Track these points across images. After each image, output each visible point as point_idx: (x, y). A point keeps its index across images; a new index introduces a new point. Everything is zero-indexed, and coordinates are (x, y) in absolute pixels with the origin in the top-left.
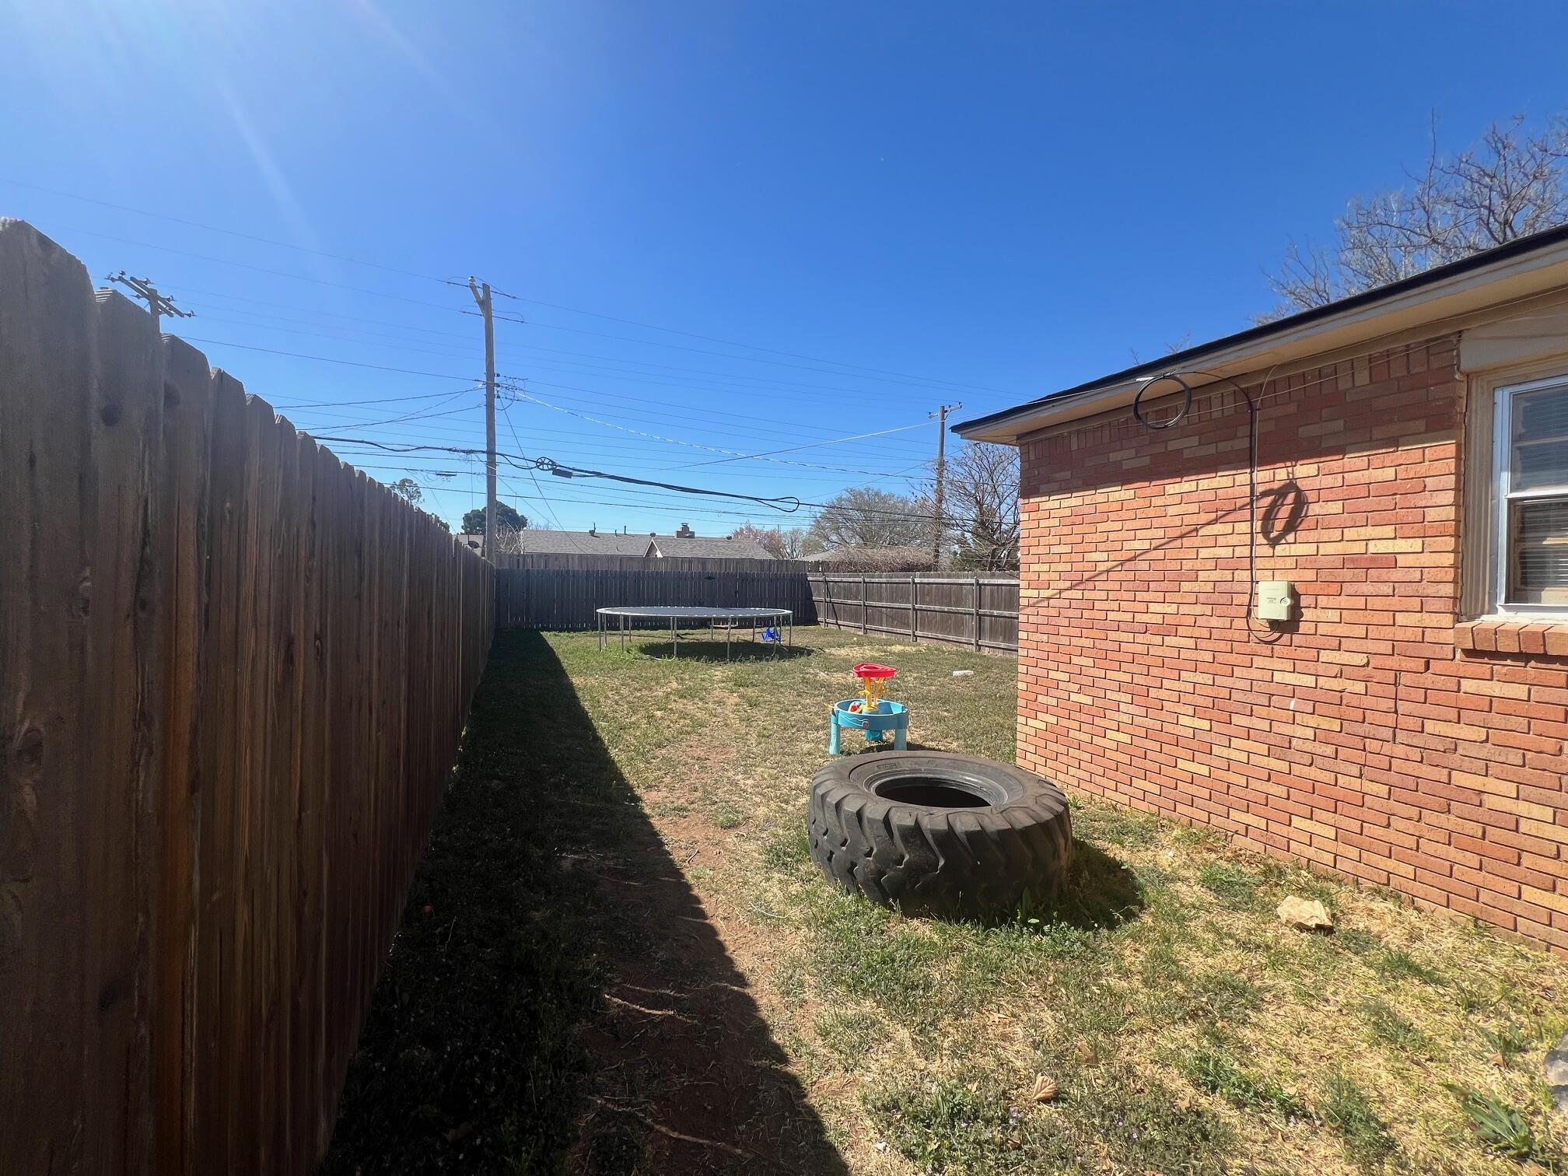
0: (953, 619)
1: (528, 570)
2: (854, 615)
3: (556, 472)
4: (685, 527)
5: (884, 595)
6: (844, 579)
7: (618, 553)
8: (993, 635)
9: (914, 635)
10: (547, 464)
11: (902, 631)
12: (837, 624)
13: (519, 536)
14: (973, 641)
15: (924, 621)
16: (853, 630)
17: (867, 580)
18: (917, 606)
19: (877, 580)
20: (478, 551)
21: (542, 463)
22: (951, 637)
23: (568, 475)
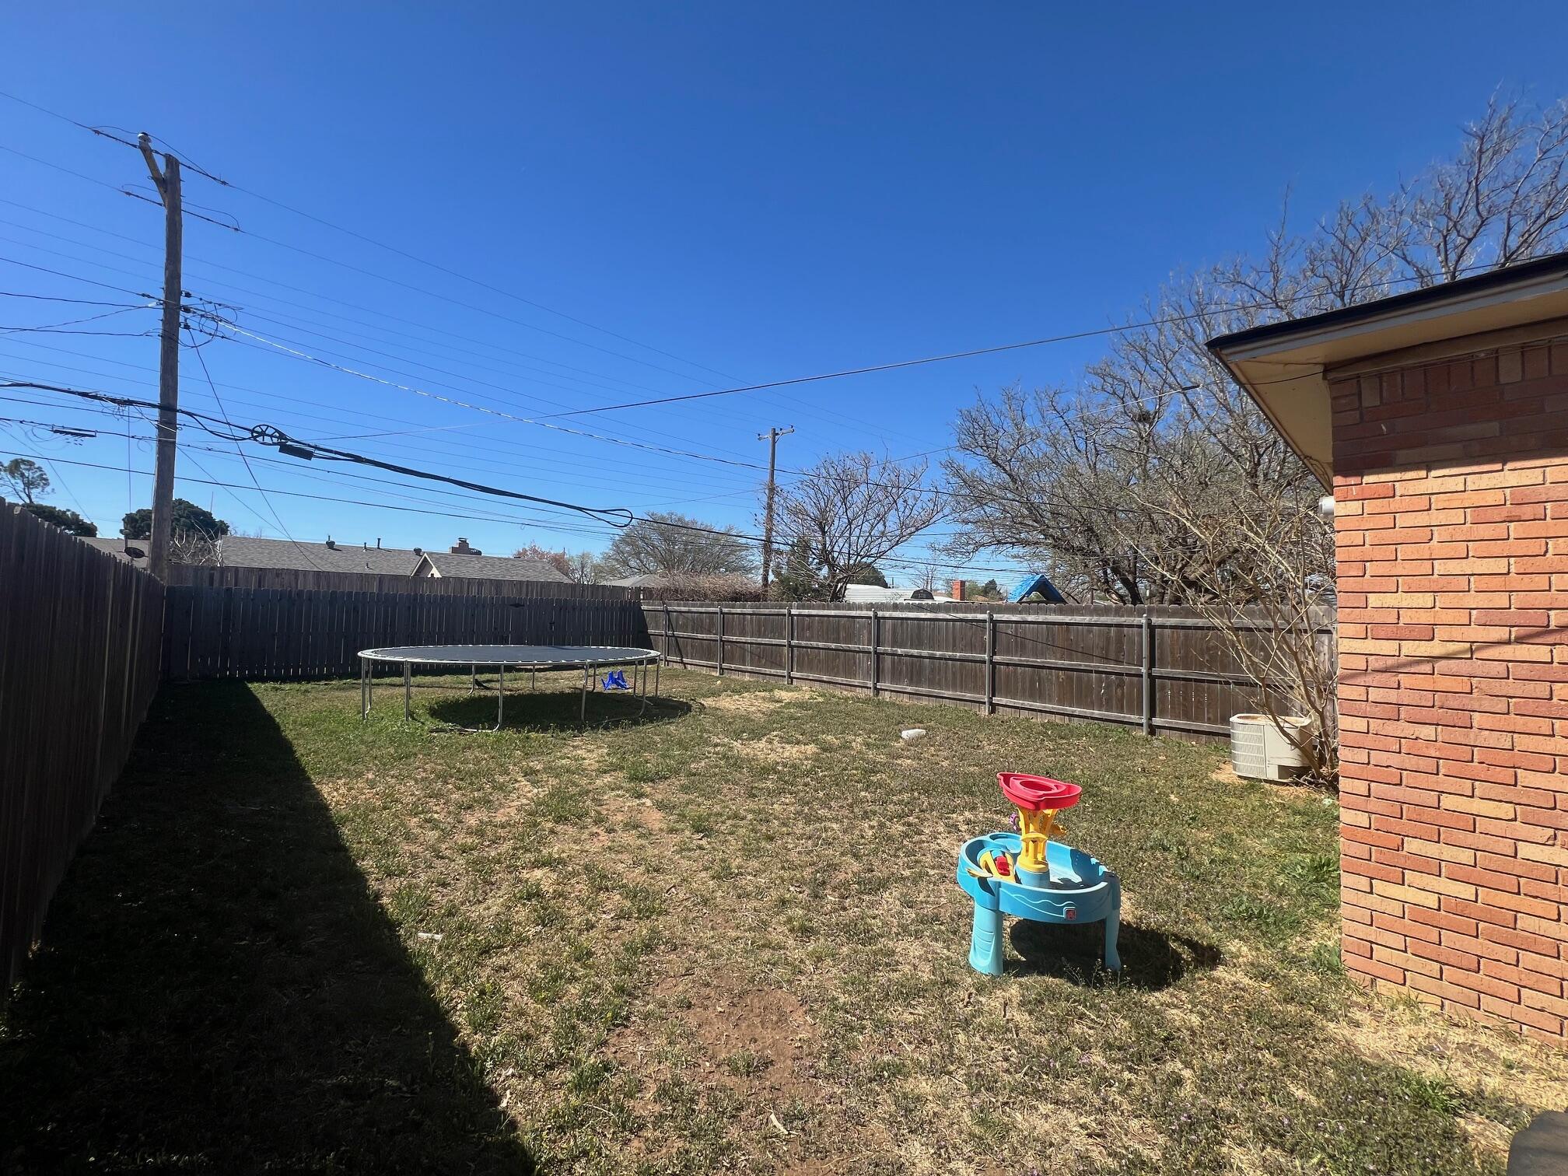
0: (842, 657)
1: (228, 590)
2: (706, 652)
3: (285, 449)
4: (463, 543)
5: (748, 629)
6: (693, 609)
7: (367, 571)
8: (896, 677)
9: (790, 677)
10: (271, 436)
11: (773, 671)
12: (682, 662)
13: (215, 546)
14: (870, 684)
15: (804, 660)
16: (704, 671)
17: (725, 610)
18: (794, 642)
19: (739, 611)
20: (141, 563)
21: (263, 434)
22: (839, 679)
23: (308, 455)
